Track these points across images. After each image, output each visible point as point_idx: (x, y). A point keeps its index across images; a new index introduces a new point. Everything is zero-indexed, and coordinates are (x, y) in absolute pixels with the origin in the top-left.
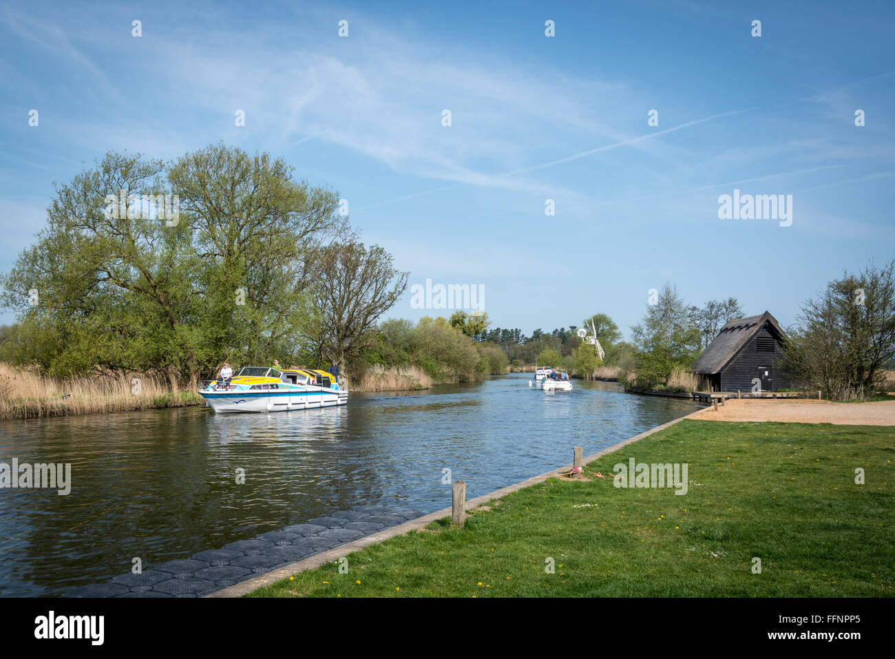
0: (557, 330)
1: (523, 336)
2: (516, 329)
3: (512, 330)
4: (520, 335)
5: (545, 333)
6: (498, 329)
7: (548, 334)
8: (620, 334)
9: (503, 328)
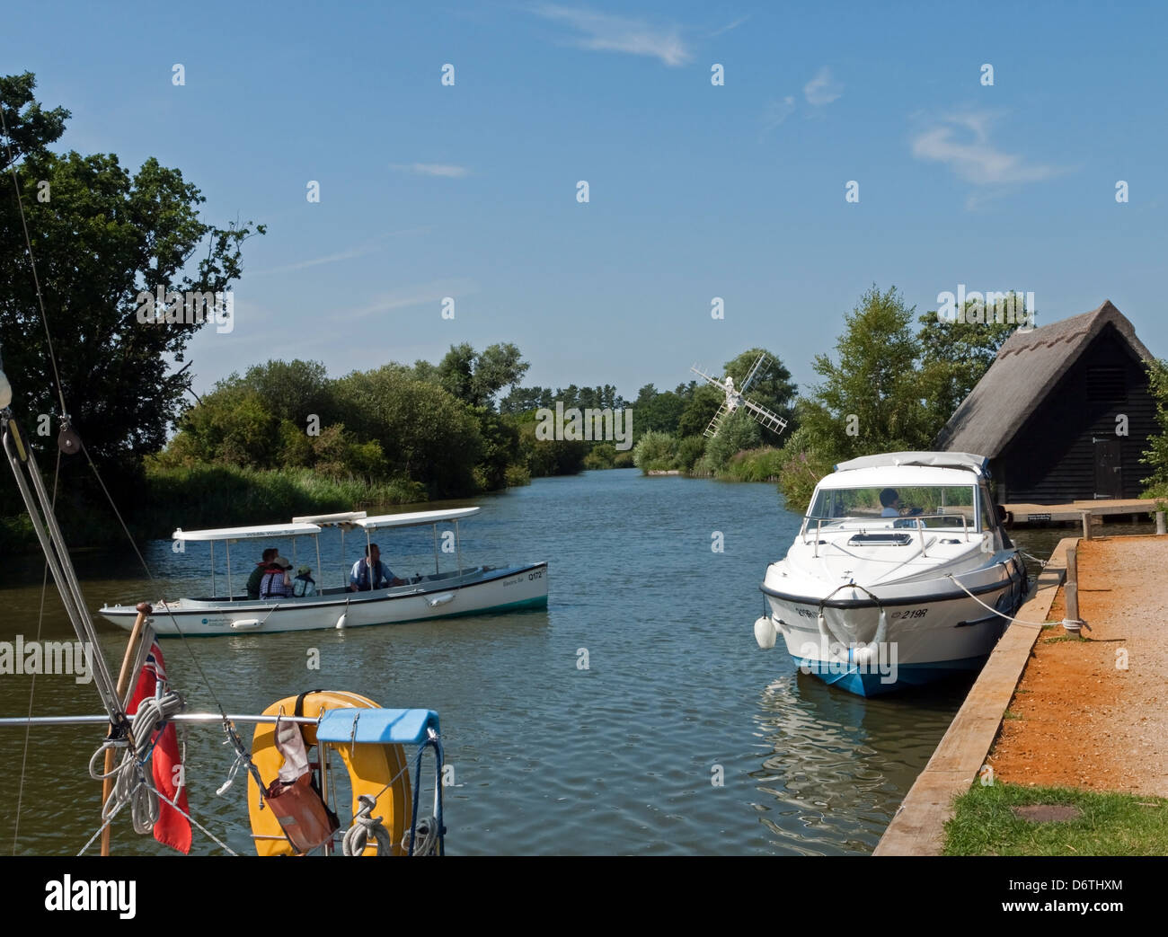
0: (683, 386)
1: (621, 398)
2: (607, 387)
3: (599, 388)
4: (616, 397)
5: (661, 391)
6: (573, 388)
7: (668, 394)
8: (795, 387)
9: (580, 386)
